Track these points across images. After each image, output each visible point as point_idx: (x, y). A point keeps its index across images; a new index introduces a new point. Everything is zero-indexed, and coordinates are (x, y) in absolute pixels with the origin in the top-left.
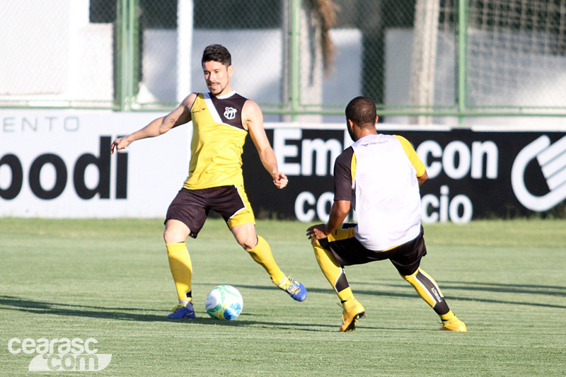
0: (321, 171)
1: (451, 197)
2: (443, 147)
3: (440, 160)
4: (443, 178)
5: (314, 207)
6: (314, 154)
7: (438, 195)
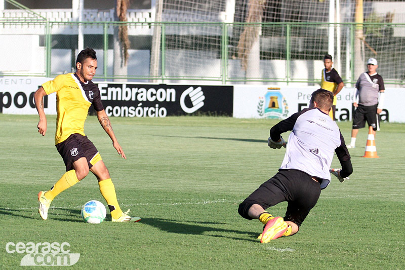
0: (114, 98)
1: (159, 108)
2: (157, 91)
3: (155, 95)
4: (156, 101)
5: (112, 111)
6: (112, 92)
7: (155, 108)
